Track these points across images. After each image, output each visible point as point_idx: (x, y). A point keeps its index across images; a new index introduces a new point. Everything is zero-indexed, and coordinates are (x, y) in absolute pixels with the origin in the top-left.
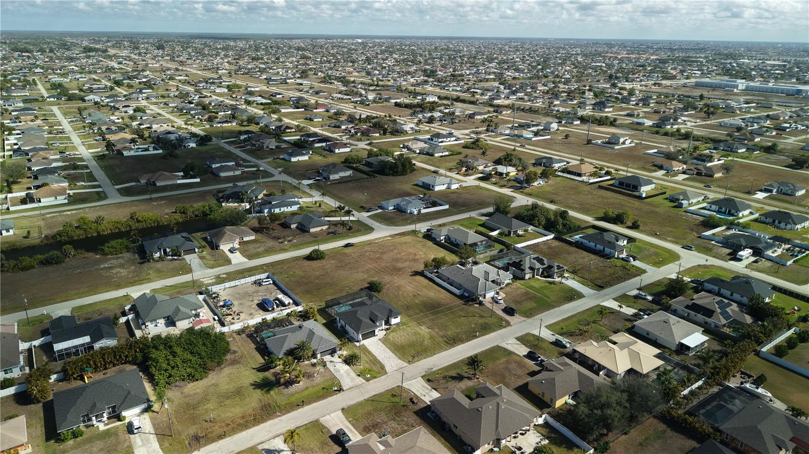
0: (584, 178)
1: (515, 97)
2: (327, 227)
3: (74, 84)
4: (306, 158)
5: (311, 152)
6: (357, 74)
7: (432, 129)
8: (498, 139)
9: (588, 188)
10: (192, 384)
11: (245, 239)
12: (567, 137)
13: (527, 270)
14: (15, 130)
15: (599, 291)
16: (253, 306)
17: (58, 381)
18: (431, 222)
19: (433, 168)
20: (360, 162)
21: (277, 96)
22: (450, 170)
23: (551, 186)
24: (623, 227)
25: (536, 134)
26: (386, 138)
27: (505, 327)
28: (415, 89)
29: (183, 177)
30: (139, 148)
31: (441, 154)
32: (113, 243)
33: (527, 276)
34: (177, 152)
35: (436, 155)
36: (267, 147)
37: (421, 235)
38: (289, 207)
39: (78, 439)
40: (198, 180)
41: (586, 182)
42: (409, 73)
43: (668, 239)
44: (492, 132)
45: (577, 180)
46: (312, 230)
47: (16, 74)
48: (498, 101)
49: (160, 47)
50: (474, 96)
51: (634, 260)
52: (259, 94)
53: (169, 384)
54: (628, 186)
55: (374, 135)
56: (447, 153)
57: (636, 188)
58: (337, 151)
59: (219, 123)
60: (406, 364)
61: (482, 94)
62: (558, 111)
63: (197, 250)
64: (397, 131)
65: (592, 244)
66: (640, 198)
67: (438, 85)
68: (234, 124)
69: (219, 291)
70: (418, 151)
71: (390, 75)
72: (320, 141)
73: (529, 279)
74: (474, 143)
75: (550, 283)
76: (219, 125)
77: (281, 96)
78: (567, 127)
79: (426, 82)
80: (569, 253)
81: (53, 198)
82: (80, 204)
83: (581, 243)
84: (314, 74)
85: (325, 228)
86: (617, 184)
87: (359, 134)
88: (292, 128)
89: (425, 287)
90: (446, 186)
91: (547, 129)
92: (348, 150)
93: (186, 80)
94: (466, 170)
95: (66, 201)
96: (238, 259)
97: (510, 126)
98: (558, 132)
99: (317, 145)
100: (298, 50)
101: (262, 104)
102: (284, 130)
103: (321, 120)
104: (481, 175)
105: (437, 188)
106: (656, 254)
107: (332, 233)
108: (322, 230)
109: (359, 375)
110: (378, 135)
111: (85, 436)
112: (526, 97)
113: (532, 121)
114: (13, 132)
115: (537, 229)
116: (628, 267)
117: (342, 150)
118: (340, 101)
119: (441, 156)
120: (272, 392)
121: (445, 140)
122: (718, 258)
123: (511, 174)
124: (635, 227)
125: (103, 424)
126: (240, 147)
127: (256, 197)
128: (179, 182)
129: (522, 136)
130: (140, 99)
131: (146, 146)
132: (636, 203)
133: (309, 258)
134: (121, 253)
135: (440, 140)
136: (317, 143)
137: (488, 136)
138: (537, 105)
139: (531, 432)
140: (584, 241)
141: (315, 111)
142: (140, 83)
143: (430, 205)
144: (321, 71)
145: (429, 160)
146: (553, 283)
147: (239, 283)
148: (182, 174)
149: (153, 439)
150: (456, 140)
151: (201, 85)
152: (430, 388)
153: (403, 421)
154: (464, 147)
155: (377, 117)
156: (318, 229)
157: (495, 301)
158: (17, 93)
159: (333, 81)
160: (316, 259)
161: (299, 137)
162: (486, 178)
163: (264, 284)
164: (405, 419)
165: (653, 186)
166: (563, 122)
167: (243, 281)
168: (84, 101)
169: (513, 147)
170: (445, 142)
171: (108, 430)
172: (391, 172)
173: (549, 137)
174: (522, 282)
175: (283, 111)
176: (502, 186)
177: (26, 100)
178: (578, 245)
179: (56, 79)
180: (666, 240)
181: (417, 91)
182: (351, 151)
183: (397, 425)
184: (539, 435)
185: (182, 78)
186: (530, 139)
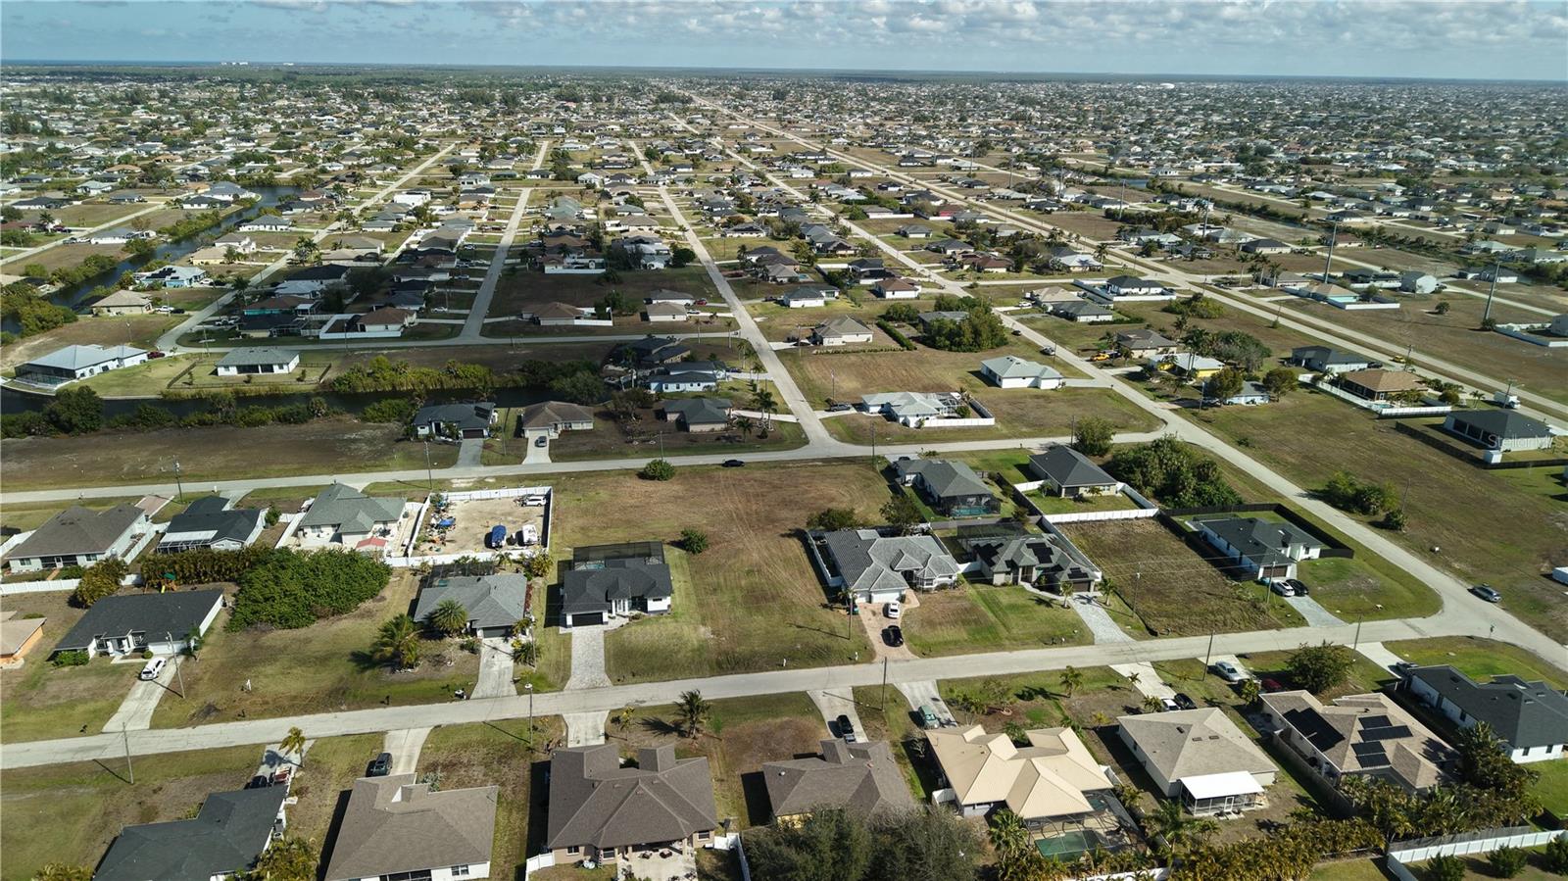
0: (1377, 405)
1: (1406, 214)
2: (723, 426)
3: (587, 158)
4: (819, 303)
5: (837, 294)
6: (1092, 152)
7: (1130, 265)
8: (1264, 301)
9: (1366, 426)
10: (280, 632)
11: (576, 427)
12: (1441, 309)
13: (1000, 565)
14: (437, 220)
15: (1138, 638)
16: (479, 536)
17: (137, 585)
18: (923, 446)
19: (1044, 342)
20: (911, 319)
21: (890, 189)
22: (1082, 352)
23: (1282, 409)
24: (1359, 521)
25: (1366, 296)
26: (1017, 278)
27: (856, 663)
28: (1181, 185)
29: (593, 316)
30: (577, 263)
31: (1093, 318)
32: (385, 404)
33: (999, 579)
34: (621, 274)
35: (1082, 319)
36: (775, 279)
37: (879, 468)
38: (695, 385)
39: (77, 668)
40: (609, 323)
41: (1376, 412)
42: (1202, 154)
43: (1456, 565)
44: (1265, 283)
45: (1355, 405)
46: (694, 428)
47: (527, 136)
48: (1354, 220)
49: (779, 96)
50: (1307, 205)
51: (1297, 594)
52: (860, 183)
53: (248, 624)
54: (1474, 431)
55: (995, 270)
56: (1109, 318)
57: (1488, 441)
58: (889, 295)
59: (736, 231)
60: (608, 682)
61: (1334, 203)
62: (1486, 250)
63: (485, 433)
64: (1046, 266)
65: (1222, 543)
66: (1485, 464)
67: (1246, 180)
68: (763, 235)
69: (458, 502)
70: (1050, 308)
71: (1155, 154)
72: (872, 275)
73: (1004, 585)
74: (1187, 303)
75: (1040, 601)
76: (736, 235)
77: (897, 189)
78: (1473, 288)
79: (1225, 171)
80: (1156, 552)
81: (383, 327)
82: (415, 340)
83: (1206, 537)
84: (1006, 150)
85: (719, 427)
86: (1450, 427)
87: (966, 267)
88: (849, 248)
89: (786, 561)
90: (1029, 381)
91: (1408, 287)
92: (911, 294)
93: (760, 154)
94: (1111, 356)
95: (399, 334)
96: (537, 458)
97: (1321, 274)
98: (1435, 296)
99: (863, 282)
100: (1022, 103)
101: (847, 202)
102: (834, 251)
103: (923, 236)
104: (1138, 369)
105: (1006, 384)
106: (1377, 593)
107: (728, 438)
108: (713, 430)
109: (515, 682)
110: (1004, 270)
111: (88, 666)
112: (1433, 214)
113: (1385, 269)
114: (434, 224)
115: (1135, 493)
116: (1264, 606)
117: (899, 295)
118: (1002, 202)
119: (1092, 323)
120: (368, 673)
121: (1136, 290)
122: (1546, 633)
123: (1202, 374)
124: (1388, 525)
125: (122, 655)
126: (733, 276)
127: (662, 361)
128: (577, 322)
129: (1325, 299)
130: (660, 183)
131: (586, 261)
132: (1459, 474)
133: (643, 475)
134: (389, 421)
135: (1123, 291)
136: (867, 277)
137: (1250, 292)
138: (1452, 234)
139: (686, 856)
140: (1211, 533)
141: (932, 218)
142: (687, 156)
143: (955, 415)
144: (1021, 146)
145: (1061, 327)
146: (1048, 604)
147: (497, 496)
148: (592, 310)
149: (160, 691)
150: (1162, 294)
151: (777, 164)
152: (602, 731)
153: (499, 771)
154: (1165, 310)
155: (1031, 236)
156: (706, 428)
157: (886, 610)
158: (501, 164)
159: (1025, 164)
160: (652, 478)
161: (845, 266)
162: (1140, 377)
163: (529, 503)
164: (506, 770)
165: (1546, 442)
166: (1470, 276)
167: (504, 493)
168: (576, 181)
169: (1272, 318)
170: (1133, 294)
171: (120, 666)
172: (948, 342)
173: (1397, 306)
174: (982, 588)
175: (872, 216)
176: (1161, 397)
177: (498, 176)
178: (1198, 543)
179: (571, 144)
180: (1446, 567)
181: (1183, 189)
182: (918, 298)
183: (480, 776)
184: (694, 866)
185: (764, 149)
186: (1341, 306)
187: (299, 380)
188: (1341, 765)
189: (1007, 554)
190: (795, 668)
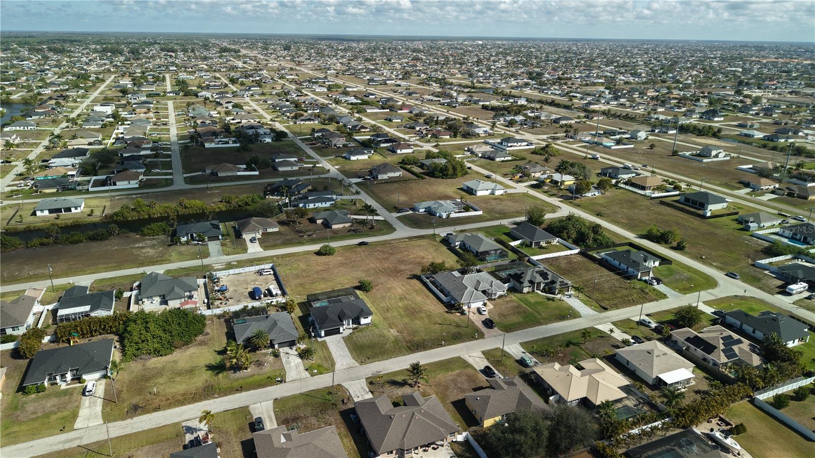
0: (648, 192)
1: (616, 103)
2: (349, 224)
3: (196, 82)
4: (365, 157)
5: (372, 152)
6: (460, 76)
7: (508, 132)
8: (574, 146)
9: (647, 203)
10: (156, 359)
11: (269, 230)
12: (652, 147)
13: (526, 283)
14: (127, 121)
15: (600, 312)
16: (245, 294)
17: (51, 341)
18: (455, 227)
19: (486, 172)
20: (416, 164)
21: (371, 97)
22: (505, 175)
23: (608, 197)
24: (666, 248)
25: (618, 142)
26: (455, 141)
28: (510, 92)
29: (245, 170)
30: (221, 141)
31: (503, 159)
32: (153, 226)
33: (526, 290)
34: (250, 146)
35: (498, 159)
36: (335, 145)
37: (438, 239)
38: (324, 203)
39: (40, 394)
40: (257, 173)
41: (649, 196)
42: (512, 75)
43: (714, 264)
44: (571, 138)
45: (639, 194)
46: (334, 227)
47: (154, 71)
48: (595, 106)
49: (287, 48)
50: (571, 100)
51: (658, 284)
52: (354, 94)
53: (136, 356)
54: (694, 202)
55: (444, 137)
56: (510, 158)
57: (703, 206)
58: (399, 151)
59: (302, 120)
60: (357, 364)
61: (582, 99)
62: (657, 119)
63: (220, 237)
64: (469, 134)
65: (616, 263)
66: (704, 217)
67: (538, 88)
68: (316, 122)
69: (222, 277)
70: (480, 155)
71: (492, 77)
72: (386, 141)
73: (528, 293)
74: (543, 149)
75: (549, 299)
76: (302, 123)
77: (374, 97)
78: (659, 136)
79: (527, 84)
80: (588, 270)
81: (126, 182)
82: (148, 189)
83: (606, 261)
84: (418, 76)
85: (347, 225)
86: (683, 201)
87: (429, 136)
88: (367, 128)
89: (416, 291)
90: (489, 191)
91: (633, 138)
92: (410, 151)
93: (293, 79)
94: (520, 177)
95: (137, 186)
96: (254, 249)
97: (594, 133)
98: (646, 141)
99: (382, 145)
100: (414, 52)
101: (352, 104)
102: (359, 130)
103: (400, 120)
104: (535, 182)
105: (479, 193)
106: (689, 280)
107: (354, 231)
108: (344, 227)
109: (307, 370)
110: (448, 137)
111: (46, 392)
112: (628, 103)
113: (621, 129)
114: (126, 123)
115: (565, 242)
116: (647, 291)
117: (404, 151)
118: (429, 102)
119: (503, 161)
120: (220, 375)
121: (515, 144)
122: (764, 290)
123: (566, 183)
124: (679, 248)
125: (65, 384)
126: (311, 144)
127: (299, 192)
128: (239, 173)
129: (601, 144)
130: (245, 96)
131: (227, 140)
132: (695, 222)
133: (319, 253)
134: (158, 235)
135: (509, 145)
136: (383, 143)
137: (566, 142)
138: (638, 111)
139: (446, 447)
140: (609, 258)
141: (399, 111)
142: (253, 81)
143: (463, 210)
144: (424, 73)
145: (488, 164)
146: (553, 299)
147: (244, 271)
148: (244, 166)
149: (100, 402)
150: (527, 145)
151: (305, 84)
152: (368, 390)
153: (324, 418)
154: (532, 153)
155: (455, 119)
156: (341, 226)
157: (479, 311)
158: (145, 88)
159: (431, 83)
160: (325, 255)
161: (369, 137)
162: (539, 185)
163: (264, 274)
164: (327, 417)
165: (725, 205)
166: (657, 131)
167: (247, 269)
168: (197, 96)
169: (584, 155)
170: (514, 146)
171: (67, 390)
172: (441, 174)
173: (632, 146)
174: (519, 295)
175: (369, 111)
176: (552, 195)
177: (150, 94)
178: (603, 263)
179: (183, 76)
180: (710, 265)
181: (512, 94)
182: (413, 152)
183: (316, 422)
184: (452, 452)
185: (293, 77)
186: (609, 147)
187: (89, 215)
188: (720, 360)
189: (528, 277)
190: (448, 345)
